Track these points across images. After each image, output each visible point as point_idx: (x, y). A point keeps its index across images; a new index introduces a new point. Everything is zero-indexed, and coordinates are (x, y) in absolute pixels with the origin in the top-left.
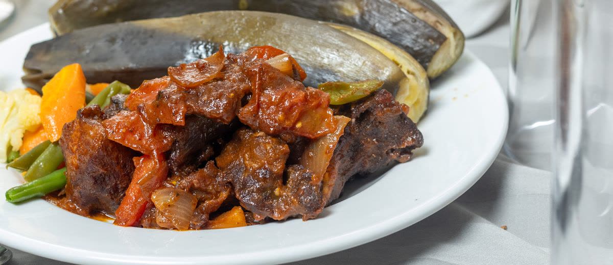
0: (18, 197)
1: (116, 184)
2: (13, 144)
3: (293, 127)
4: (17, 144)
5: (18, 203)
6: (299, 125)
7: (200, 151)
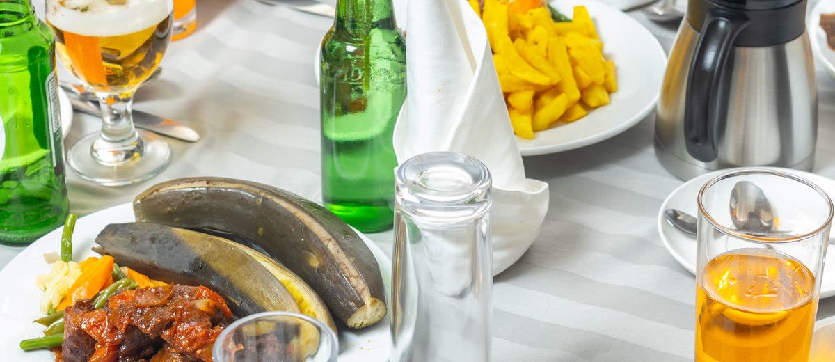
0: (29, 347)
1: (85, 356)
2: (54, 304)
3: (194, 352)
4: (55, 305)
5: (28, 351)
6: (199, 352)
7: (142, 349)
